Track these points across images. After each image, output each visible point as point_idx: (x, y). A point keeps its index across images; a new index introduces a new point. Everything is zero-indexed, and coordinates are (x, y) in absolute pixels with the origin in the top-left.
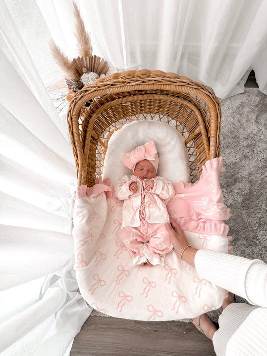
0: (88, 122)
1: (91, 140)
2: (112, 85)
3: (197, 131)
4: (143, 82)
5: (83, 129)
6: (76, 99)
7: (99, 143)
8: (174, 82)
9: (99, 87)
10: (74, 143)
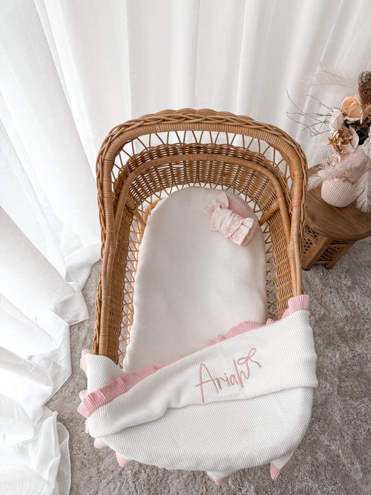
0: (123, 183)
1: (125, 210)
2: (164, 120)
3: (274, 206)
4: (207, 120)
5: (115, 191)
6: (112, 136)
7: (135, 217)
8: (248, 124)
9: (146, 122)
10: (103, 202)
